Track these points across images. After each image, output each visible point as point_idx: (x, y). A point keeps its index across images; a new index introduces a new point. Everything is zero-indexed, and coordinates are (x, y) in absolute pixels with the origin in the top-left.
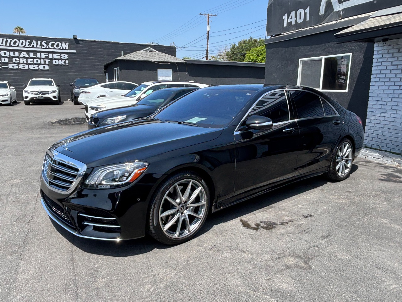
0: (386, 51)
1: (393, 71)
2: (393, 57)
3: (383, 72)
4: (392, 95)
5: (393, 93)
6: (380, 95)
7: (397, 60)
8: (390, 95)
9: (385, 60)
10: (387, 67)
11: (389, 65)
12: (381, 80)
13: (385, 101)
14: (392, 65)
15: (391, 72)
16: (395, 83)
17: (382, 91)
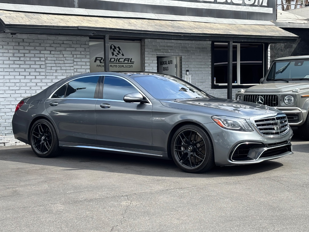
0: (6, 43)
1: (16, 62)
2: (14, 49)
3: (5, 62)
4: (19, 84)
5: (20, 82)
6: (6, 84)
7: (19, 53)
8: (17, 84)
9: (7, 51)
10: (9, 58)
11: (11, 57)
12: (5, 70)
13: (12, 90)
14: (14, 56)
15: (14, 63)
16: (20, 73)
17: (8, 81)
